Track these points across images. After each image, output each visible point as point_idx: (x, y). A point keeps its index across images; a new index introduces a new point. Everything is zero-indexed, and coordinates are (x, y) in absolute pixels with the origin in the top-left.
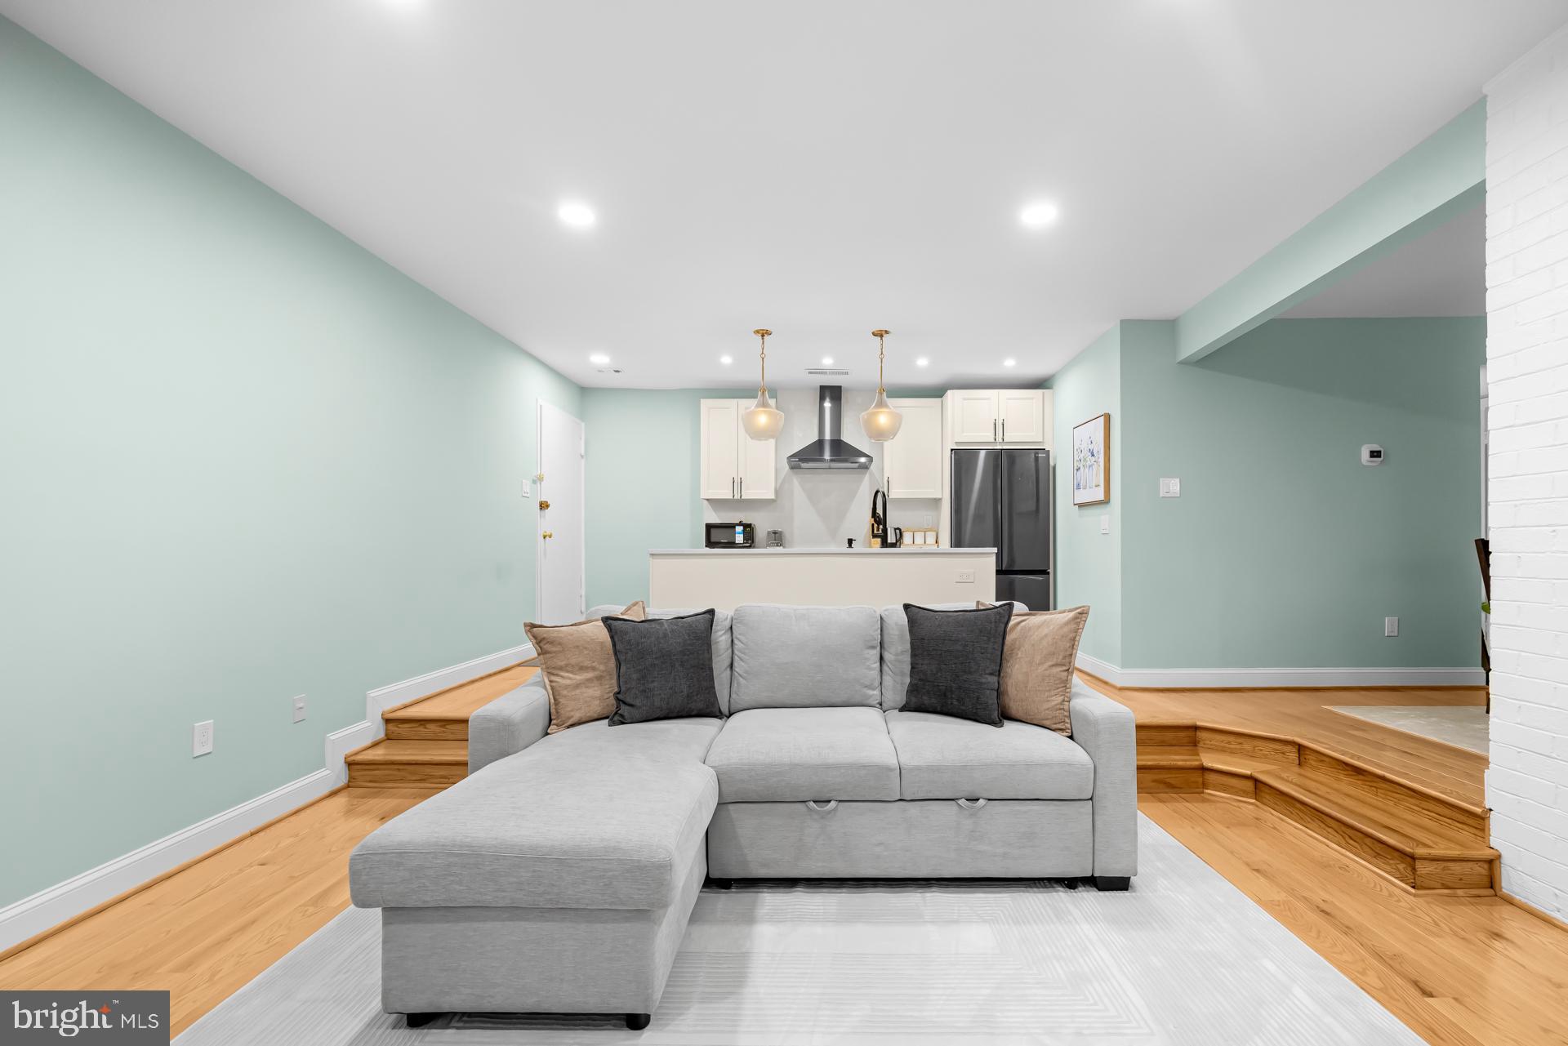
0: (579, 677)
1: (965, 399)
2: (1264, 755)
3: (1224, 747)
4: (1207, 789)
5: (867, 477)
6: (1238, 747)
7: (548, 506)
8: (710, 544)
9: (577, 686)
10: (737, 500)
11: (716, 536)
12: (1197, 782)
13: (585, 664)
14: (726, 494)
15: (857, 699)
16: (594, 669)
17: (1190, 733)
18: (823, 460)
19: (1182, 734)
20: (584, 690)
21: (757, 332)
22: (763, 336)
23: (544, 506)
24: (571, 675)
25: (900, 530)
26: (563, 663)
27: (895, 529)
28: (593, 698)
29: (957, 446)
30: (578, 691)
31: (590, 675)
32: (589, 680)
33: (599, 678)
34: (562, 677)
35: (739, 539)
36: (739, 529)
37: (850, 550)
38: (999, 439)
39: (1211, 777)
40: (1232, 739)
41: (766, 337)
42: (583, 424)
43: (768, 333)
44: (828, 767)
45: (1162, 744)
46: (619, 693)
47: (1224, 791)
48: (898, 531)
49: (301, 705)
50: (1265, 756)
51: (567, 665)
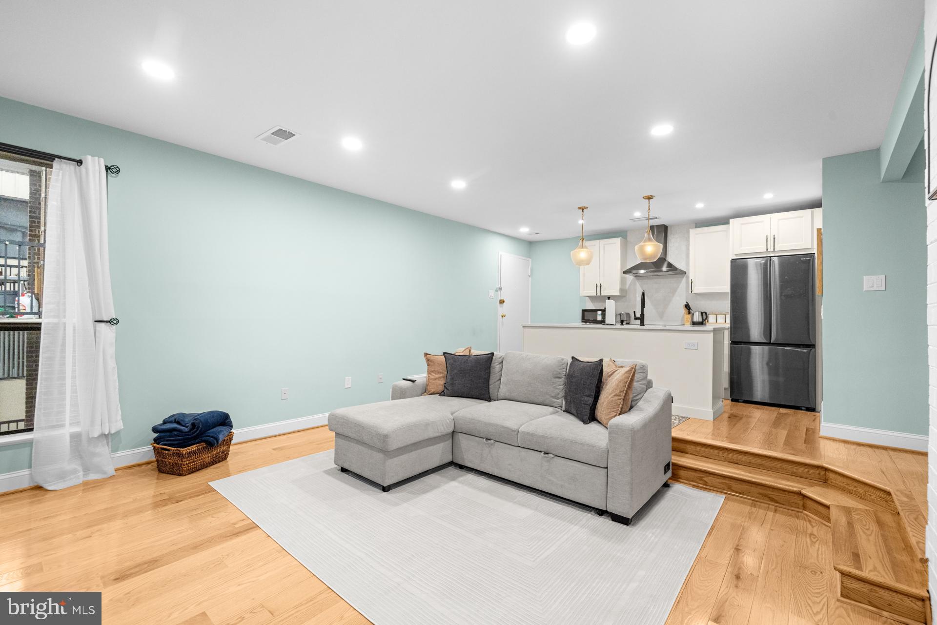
0: (437, 376)
1: (742, 224)
2: (872, 499)
3: (845, 487)
4: (806, 510)
5: (684, 280)
6: (854, 489)
7: (504, 302)
8: (584, 320)
9: (436, 379)
10: (598, 296)
11: (588, 316)
12: (798, 504)
13: (440, 371)
14: (593, 293)
15: (547, 402)
16: (443, 373)
17: (822, 472)
18: (661, 271)
19: (812, 471)
20: (438, 381)
21: (579, 208)
22: (583, 210)
23: (502, 302)
24: (435, 375)
25: (706, 313)
26: (433, 370)
27: (702, 313)
28: (440, 385)
29: (736, 256)
30: (435, 381)
31: (441, 375)
32: (440, 377)
33: (443, 377)
34: (432, 375)
35: (599, 318)
36: (599, 312)
37: (642, 327)
38: (771, 249)
39: (809, 503)
40: (850, 482)
41: (585, 210)
42: (530, 260)
43: (586, 208)
44: (490, 424)
45: (794, 474)
46: (446, 383)
47: (816, 515)
48: (704, 314)
49: (381, 377)
50: (873, 501)
51: (434, 370)
